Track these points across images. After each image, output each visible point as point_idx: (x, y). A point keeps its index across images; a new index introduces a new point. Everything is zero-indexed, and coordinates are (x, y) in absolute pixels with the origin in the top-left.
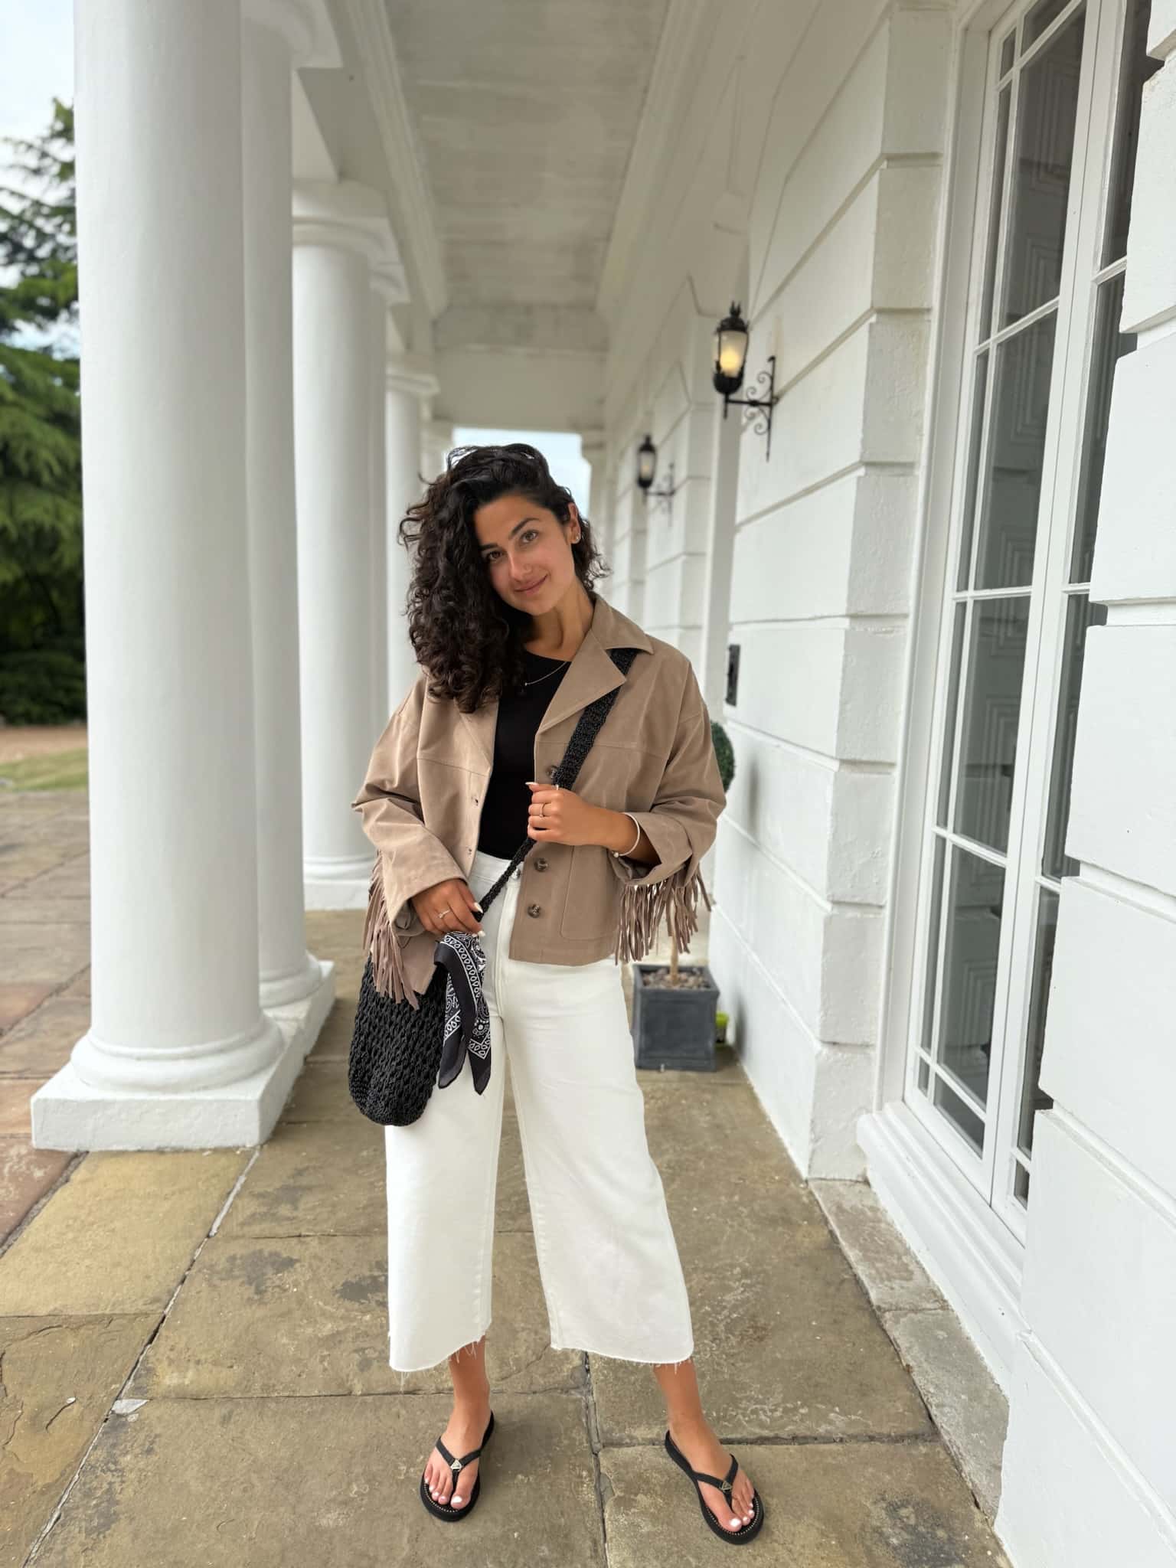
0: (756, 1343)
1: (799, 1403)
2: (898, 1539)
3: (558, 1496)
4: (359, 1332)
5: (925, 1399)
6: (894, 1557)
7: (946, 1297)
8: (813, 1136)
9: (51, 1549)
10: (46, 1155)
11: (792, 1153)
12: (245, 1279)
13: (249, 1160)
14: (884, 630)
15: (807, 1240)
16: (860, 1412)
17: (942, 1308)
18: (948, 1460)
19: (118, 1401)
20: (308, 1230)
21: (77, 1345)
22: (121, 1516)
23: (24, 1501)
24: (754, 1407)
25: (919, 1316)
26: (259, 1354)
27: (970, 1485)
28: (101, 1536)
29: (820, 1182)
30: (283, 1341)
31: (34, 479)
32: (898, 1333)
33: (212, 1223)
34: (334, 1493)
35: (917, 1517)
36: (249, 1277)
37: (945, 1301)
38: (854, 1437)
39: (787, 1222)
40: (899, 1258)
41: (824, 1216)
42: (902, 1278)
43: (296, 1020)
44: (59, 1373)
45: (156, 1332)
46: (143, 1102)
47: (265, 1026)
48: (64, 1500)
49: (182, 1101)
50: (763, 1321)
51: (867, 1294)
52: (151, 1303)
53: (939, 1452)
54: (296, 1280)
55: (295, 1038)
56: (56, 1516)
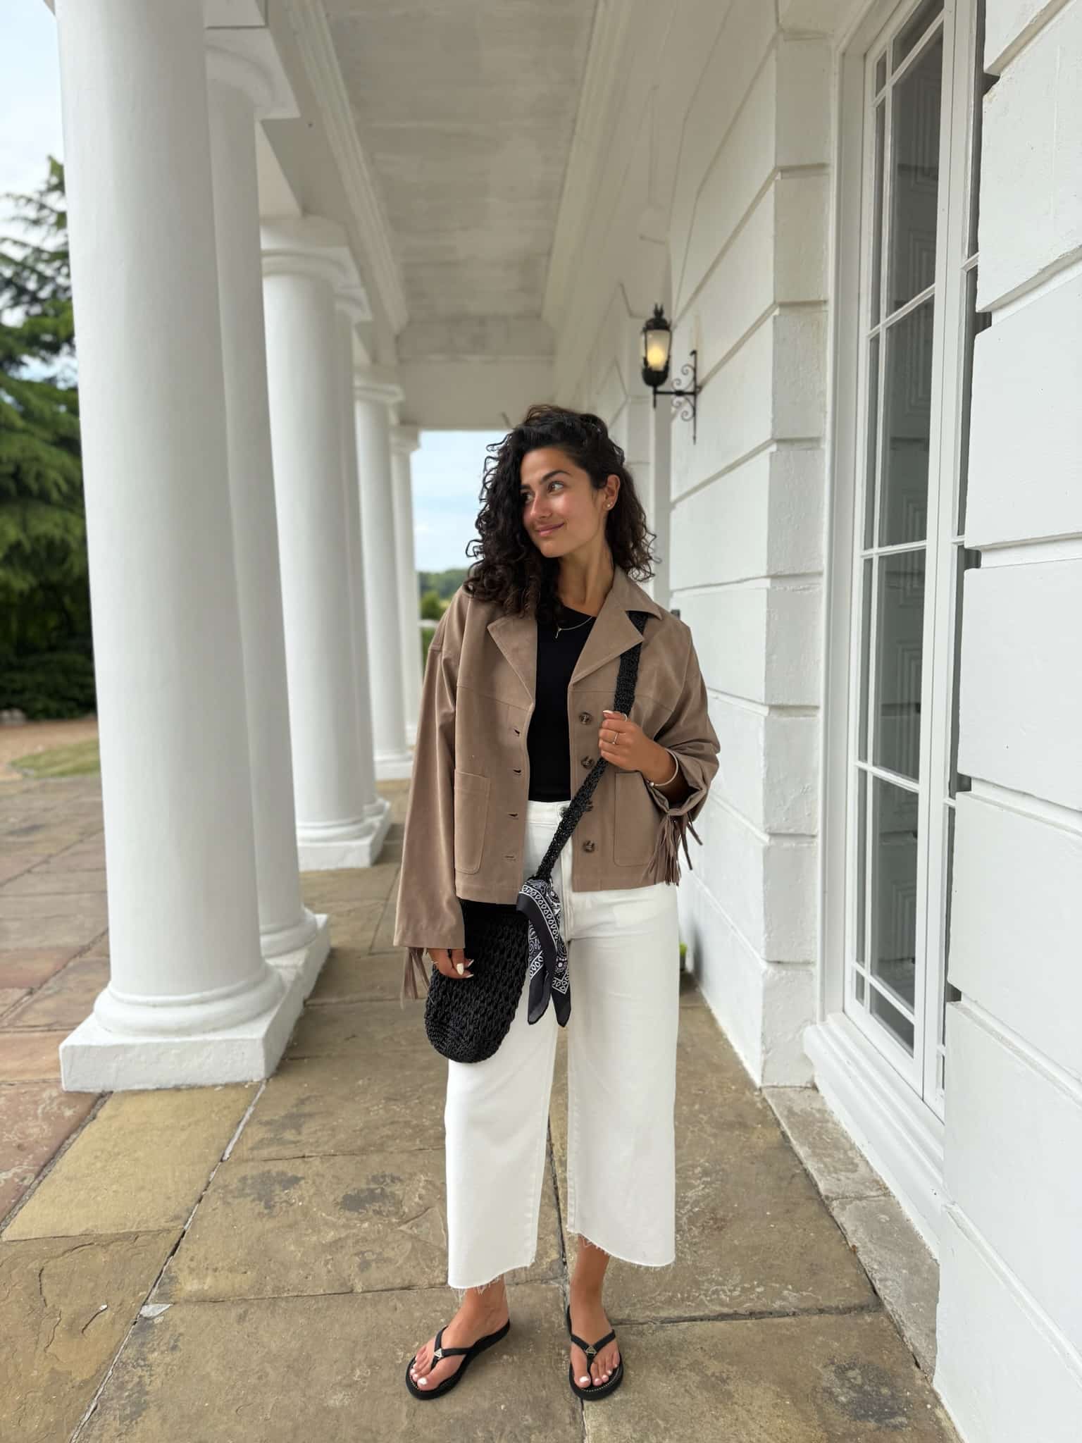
0: (716, 1233)
1: (756, 1283)
2: (846, 1397)
3: (540, 1373)
4: (359, 1237)
5: (870, 1275)
6: (843, 1413)
7: (888, 1185)
8: (764, 1048)
9: (89, 1435)
10: (75, 1096)
11: (747, 1065)
12: (256, 1196)
13: (257, 1093)
14: (801, 587)
15: (762, 1141)
16: (811, 1289)
17: (884, 1195)
18: (891, 1327)
19: (146, 1307)
20: (311, 1152)
21: (108, 1259)
22: (151, 1405)
23: (65, 1395)
24: (715, 1288)
25: (864, 1203)
26: (270, 1260)
27: (911, 1348)
28: (134, 1423)
29: (772, 1089)
30: (291, 1248)
31: (44, 497)
32: (843, 1218)
33: (225, 1149)
34: (340, 1377)
35: (863, 1378)
36: (259, 1194)
37: (887, 1188)
38: (807, 1311)
39: (743, 1126)
40: (845, 1152)
41: (776, 1119)
42: (848, 1170)
43: (295, 967)
44: (91, 1285)
45: (177, 1245)
46: (158, 1045)
47: (268, 972)
48: (99, 1393)
49: (195, 1043)
50: (722, 1213)
51: (816, 1185)
52: (172, 1221)
53: (882, 1321)
54: (302, 1195)
55: (295, 983)
56: (93, 1407)
